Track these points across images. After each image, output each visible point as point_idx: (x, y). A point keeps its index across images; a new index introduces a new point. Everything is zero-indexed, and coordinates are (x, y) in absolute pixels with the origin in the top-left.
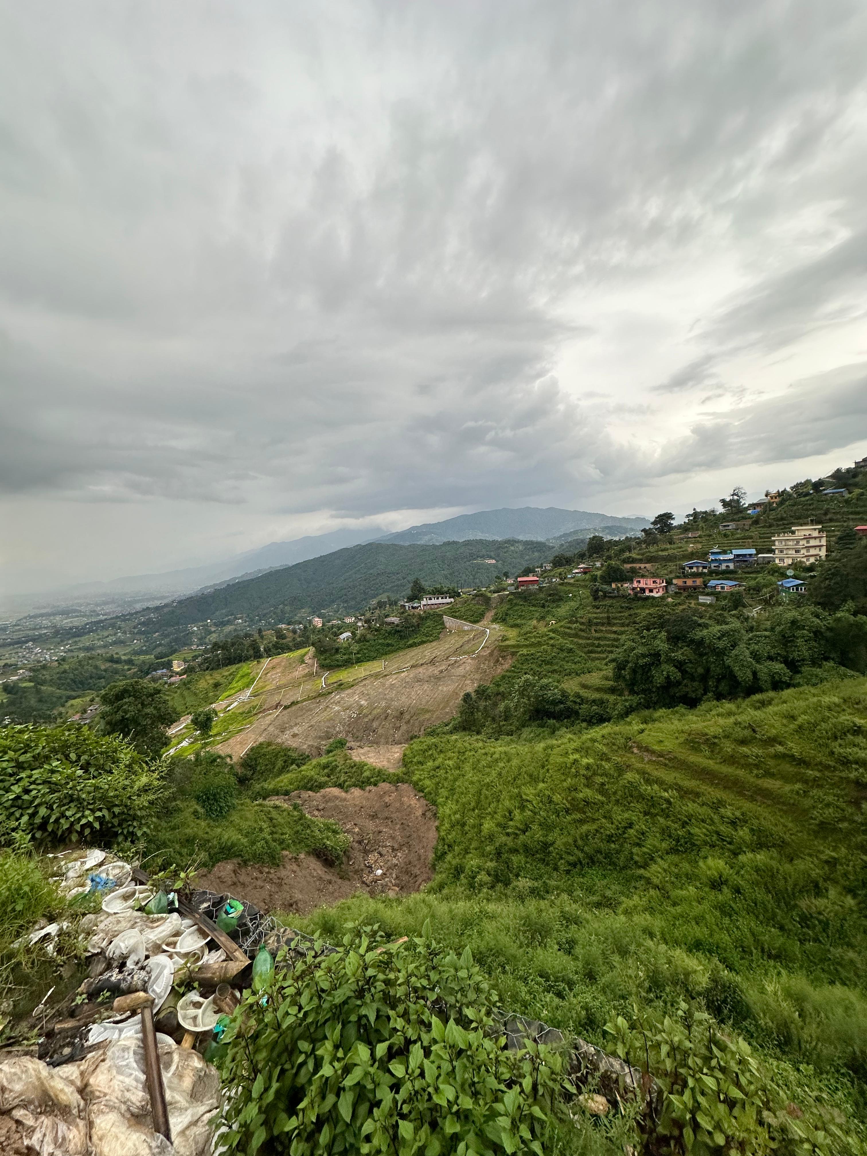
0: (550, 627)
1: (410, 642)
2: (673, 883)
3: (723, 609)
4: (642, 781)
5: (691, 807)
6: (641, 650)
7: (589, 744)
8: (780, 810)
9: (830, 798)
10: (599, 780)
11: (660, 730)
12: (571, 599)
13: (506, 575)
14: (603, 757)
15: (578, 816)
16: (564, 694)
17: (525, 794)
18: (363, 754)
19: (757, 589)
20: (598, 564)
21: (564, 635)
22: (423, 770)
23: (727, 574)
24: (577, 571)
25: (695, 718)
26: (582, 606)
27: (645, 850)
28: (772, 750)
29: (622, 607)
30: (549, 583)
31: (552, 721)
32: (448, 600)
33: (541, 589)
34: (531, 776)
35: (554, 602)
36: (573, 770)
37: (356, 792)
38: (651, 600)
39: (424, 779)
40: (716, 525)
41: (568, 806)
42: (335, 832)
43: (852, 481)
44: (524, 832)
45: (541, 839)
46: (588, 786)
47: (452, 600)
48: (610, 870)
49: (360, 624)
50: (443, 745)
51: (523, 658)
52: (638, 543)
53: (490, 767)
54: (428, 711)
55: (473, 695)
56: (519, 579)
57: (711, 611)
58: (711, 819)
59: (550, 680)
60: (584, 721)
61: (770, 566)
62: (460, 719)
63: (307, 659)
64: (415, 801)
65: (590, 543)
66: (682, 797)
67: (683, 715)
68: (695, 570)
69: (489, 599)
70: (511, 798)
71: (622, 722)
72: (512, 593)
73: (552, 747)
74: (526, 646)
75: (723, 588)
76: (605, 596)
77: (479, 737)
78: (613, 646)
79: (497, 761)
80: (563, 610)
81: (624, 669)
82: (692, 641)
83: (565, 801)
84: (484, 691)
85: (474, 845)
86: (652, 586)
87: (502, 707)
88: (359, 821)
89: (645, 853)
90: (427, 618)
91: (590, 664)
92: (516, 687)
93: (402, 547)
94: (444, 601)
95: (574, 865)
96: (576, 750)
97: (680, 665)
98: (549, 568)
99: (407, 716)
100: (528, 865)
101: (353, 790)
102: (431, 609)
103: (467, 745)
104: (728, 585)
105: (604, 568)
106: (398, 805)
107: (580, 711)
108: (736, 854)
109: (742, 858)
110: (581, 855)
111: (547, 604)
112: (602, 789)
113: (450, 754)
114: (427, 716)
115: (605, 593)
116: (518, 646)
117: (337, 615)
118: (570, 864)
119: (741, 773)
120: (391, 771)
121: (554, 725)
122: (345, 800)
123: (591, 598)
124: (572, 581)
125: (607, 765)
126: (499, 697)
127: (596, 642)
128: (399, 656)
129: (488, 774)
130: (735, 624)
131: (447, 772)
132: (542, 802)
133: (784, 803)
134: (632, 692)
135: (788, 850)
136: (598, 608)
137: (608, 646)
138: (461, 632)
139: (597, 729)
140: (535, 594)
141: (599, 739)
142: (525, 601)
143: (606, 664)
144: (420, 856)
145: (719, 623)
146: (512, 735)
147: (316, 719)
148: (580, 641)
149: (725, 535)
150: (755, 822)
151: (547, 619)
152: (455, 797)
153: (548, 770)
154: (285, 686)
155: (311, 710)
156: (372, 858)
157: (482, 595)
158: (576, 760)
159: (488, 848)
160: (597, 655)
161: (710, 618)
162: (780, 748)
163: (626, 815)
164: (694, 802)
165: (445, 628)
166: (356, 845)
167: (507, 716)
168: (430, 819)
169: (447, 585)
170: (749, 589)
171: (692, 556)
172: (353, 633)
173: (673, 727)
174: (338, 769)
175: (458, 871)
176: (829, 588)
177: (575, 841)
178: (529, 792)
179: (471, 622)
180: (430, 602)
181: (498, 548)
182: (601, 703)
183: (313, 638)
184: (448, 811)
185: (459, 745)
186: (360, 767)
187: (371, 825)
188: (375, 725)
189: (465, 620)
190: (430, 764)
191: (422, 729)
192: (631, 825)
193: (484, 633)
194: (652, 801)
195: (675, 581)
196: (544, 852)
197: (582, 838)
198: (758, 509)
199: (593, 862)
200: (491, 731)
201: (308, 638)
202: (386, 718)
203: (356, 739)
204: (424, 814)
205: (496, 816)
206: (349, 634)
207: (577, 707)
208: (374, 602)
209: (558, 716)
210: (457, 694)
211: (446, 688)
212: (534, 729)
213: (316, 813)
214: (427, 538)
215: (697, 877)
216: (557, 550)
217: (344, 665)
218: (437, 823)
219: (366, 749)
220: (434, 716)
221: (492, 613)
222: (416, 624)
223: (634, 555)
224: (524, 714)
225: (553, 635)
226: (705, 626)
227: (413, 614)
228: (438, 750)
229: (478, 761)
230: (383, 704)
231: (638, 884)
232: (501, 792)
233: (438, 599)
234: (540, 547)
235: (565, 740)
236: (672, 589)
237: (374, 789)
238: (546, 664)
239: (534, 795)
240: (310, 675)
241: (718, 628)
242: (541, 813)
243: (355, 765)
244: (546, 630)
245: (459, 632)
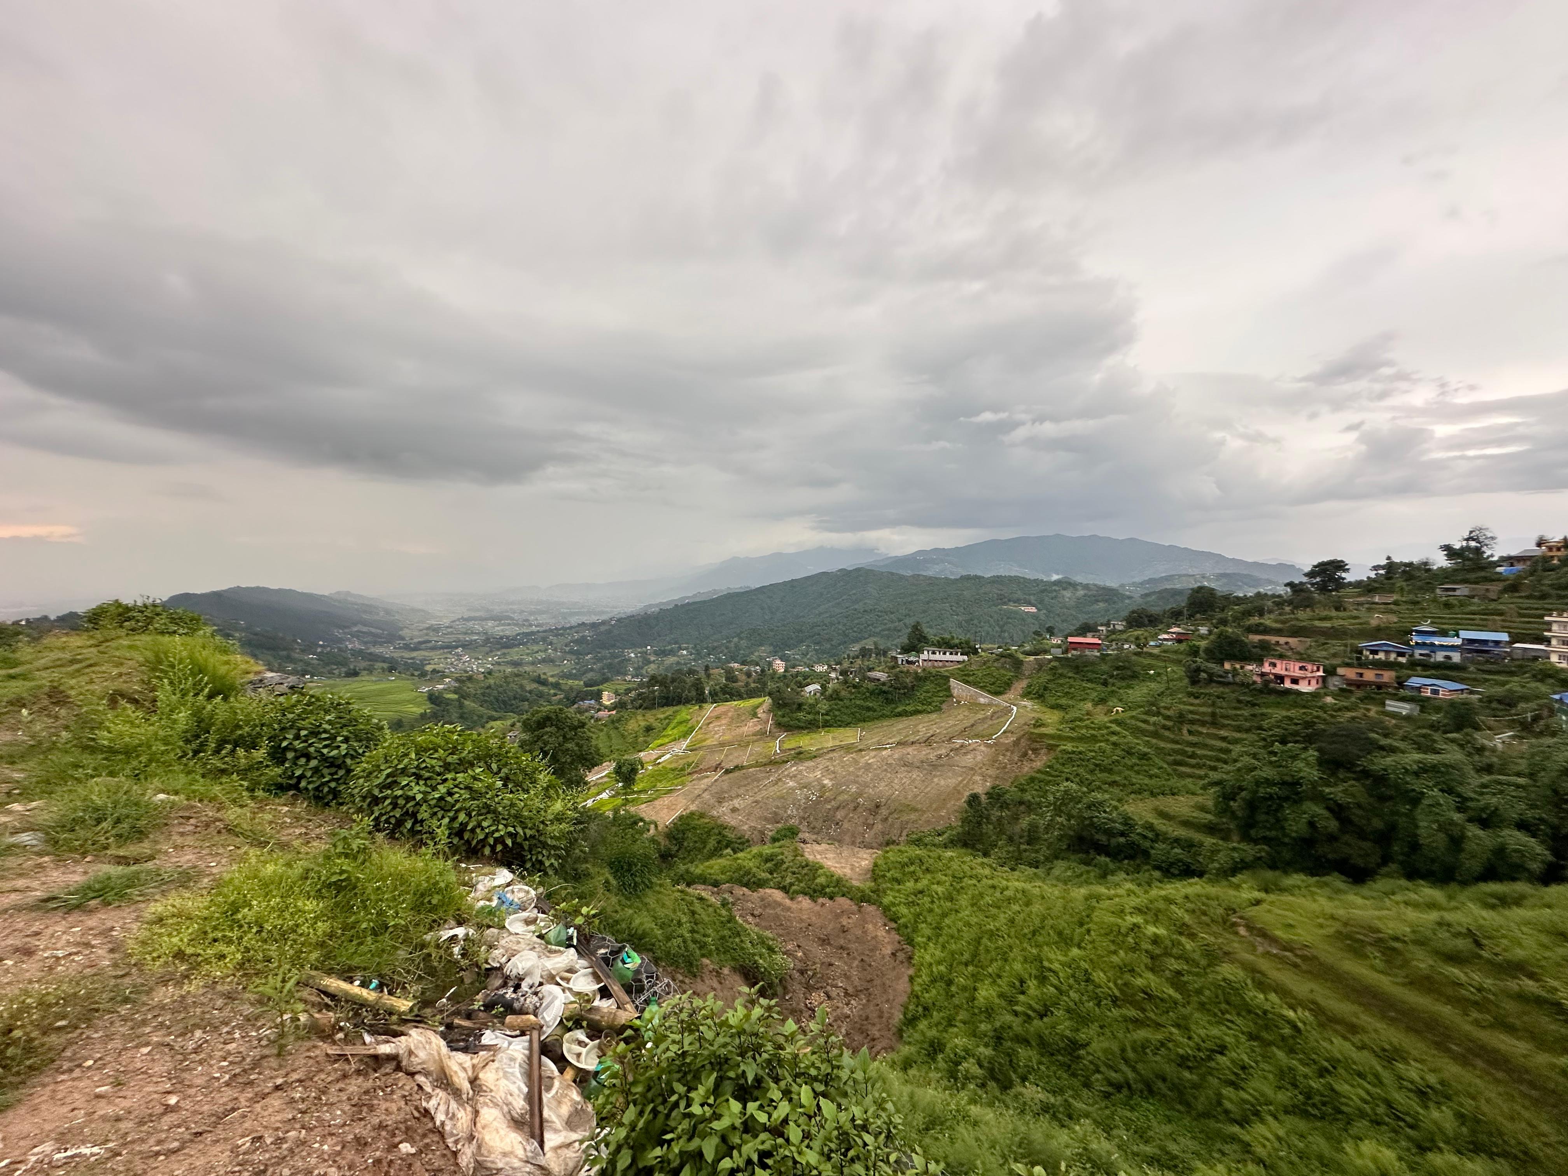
0: (1113, 716)
1: (900, 709)
2: (1291, 1163)
3: (1433, 727)
4: (1249, 982)
6: (1268, 772)
7: (1161, 905)
8: (1525, 1095)
10: (1174, 965)
11: (1291, 908)
12: (1151, 678)
13: (1051, 631)
14: (1183, 929)
15: (1132, 1013)
16: (1127, 821)
17: (1050, 961)
18: (819, 853)
19: (1508, 702)
20: (1203, 630)
21: (1137, 732)
22: (899, 891)
23: (1446, 670)
24: (1166, 636)
25: (1359, 901)
26: (1169, 692)
27: (1244, 1095)
28: (1513, 985)
29: (1239, 701)
30: (1117, 649)
31: (1103, 859)
32: (959, 657)
33: (1103, 657)
34: (1060, 934)
35: (1123, 679)
36: (1130, 940)
37: (805, 902)
38: (1292, 697)
39: (899, 905)
40: (1429, 587)
41: (1117, 993)
42: (771, 949)
44: (1042, 1016)
45: (1068, 1033)
46: (1152, 970)
47: (965, 658)
48: (1178, 1111)
49: (833, 675)
50: (931, 861)
51: (1066, 756)
52: (1277, 604)
53: (999, 908)
54: (915, 810)
55: (983, 798)
56: (1070, 639)
57: (1408, 728)
58: (1377, 1076)
59: (1107, 796)
60: (1157, 868)
61: (1539, 665)
62: (960, 830)
63: (760, 711)
64: (884, 933)
65: (1191, 596)
66: (1321, 1026)
67: (1338, 891)
68: (1381, 656)
69: (1021, 663)
70: (1025, 960)
71: (1225, 883)
72: (1056, 659)
73: (1098, 898)
74: (1072, 739)
75: (1435, 692)
76: (1210, 680)
77: (985, 860)
78: (1218, 760)
79: (1009, 900)
80: (1138, 692)
81: (1234, 800)
82: (1366, 774)
83: (1111, 985)
84: (999, 795)
85: (962, 1015)
86: (1298, 673)
87: (1024, 822)
88: (804, 943)
89: (1245, 1101)
90: (925, 679)
91: (1174, 782)
92: (1051, 797)
93: (902, 577)
94: (954, 658)
95: (1118, 1087)
96: (1138, 910)
97: (1338, 810)
99: (884, 812)
100: (1043, 1068)
101: (800, 898)
102: (934, 667)
103: (966, 868)
104: (1444, 690)
105: (1212, 637)
106: (858, 932)
107: (1153, 852)
108: (1422, 1149)
109: (1435, 1158)
110: (1131, 1075)
111: (1111, 681)
112: (1177, 982)
113: (940, 876)
114: (913, 816)
115: (1211, 675)
116: (1060, 738)
117: (805, 660)
118: (1111, 1084)
119: (1446, 1011)
120: (855, 883)
121: (1107, 865)
122: (789, 909)
123: (1186, 681)
124: (1156, 651)
125: (1189, 945)
126: (1022, 808)
127: (1190, 750)
128: (882, 726)
129: (994, 918)
130: (1453, 755)
131: (932, 902)
132: (1073, 976)
133: (1532, 1085)
134: (1246, 837)
136: (1197, 698)
137: (1210, 758)
138: (974, 706)
139: (1178, 885)
140: (1093, 664)
141: (1179, 900)
142: (1077, 673)
143: (1204, 788)
144: (881, 1012)
146: (1037, 867)
147: (764, 793)
148: (1162, 744)
149: (1447, 605)
150: (1467, 1102)
151: (1111, 703)
152: (941, 940)
153: (1089, 931)
154: (730, 744)
155: (758, 780)
156: (816, 998)
157: (1010, 656)
158: (1135, 926)
159: (983, 1027)
160: (1189, 770)
161: (1404, 739)
162: (1530, 985)
163: (1215, 1031)
164: (1345, 1038)
165: (952, 696)
166: (796, 975)
167: (1032, 837)
168: (902, 962)
169: (960, 636)
170: (1489, 700)
171: (1377, 633)
172: (824, 688)
173: (1314, 906)
174: (785, 866)
175: (935, 1048)
177: (1123, 1050)
178: (1055, 958)
179: (990, 692)
180: (932, 657)
181: (1043, 591)
182: (1189, 845)
183: (771, 685)
184: (928, 958)
185: (955, 866)
186: (814, 869)
187: (819, 953)
188: (839, 815)
189: (982, 688)
190: (910, 885)
191: (904, 834)
192: (1222, 1049)
193: (1008, 710)
194: (1265, 1020)
195: (1341, 671)
196: (1070, 1054)
197: (1134, 1049)
198: (1519, 567)
199: (1151, 1092)
200: (1004, 855)
201: (765, 684)
202: (855, 808)
203: (812, 829)
204: (894, 954)
205: (999, 981)
206: (817, 687)
207: (1148, 844)
208: (856, 648)
209: (1114, 854)
210: (959, 792)
211: (945, 782)
212: (1074, 864)
213: (750, 919)
214: (937, 568)
215: (1338, 1165)
216: (1137, 602)
217: (807, 728)
218: (911, 972)
219: (824, 846)
220: (923, 819)
221: (1024, 683)
222: (910, 685)
223: (1268, 621)
224: (1060, 840)
225: (1118, 729)
226: (1393, 750)
227: (908, 671)
228: (924, 868)
229: (981, 895)
230: (854, 788)
231: (1227, 1148)
232: (1011, 948)
233: (945, 654)
234: (1109, 595)
235: (1120, 891)
236: (1335, 683)
237: (828, 903)
238: (1101, 771)
239: (1063, 964)
240: (762, 734)
241: (1418, 756)
242: (1072, 993)
243: (807, 865)
244: (1106, 719)
245: (972, 704)
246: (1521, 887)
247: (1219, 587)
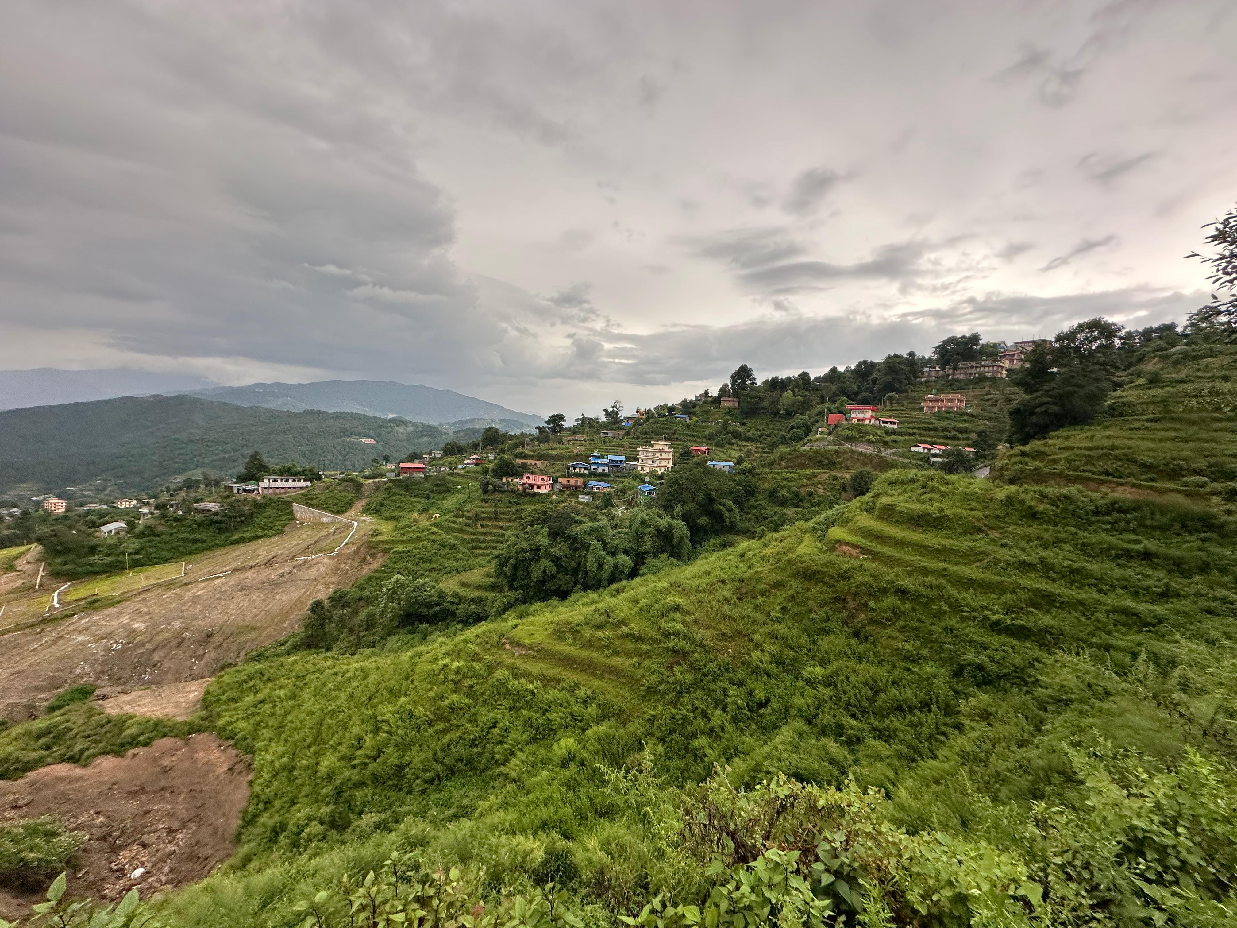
0: (433, 521)
1: (236, 537)
2: (529, 772)
3: (597, 508)
4: (511, 676)
5: (553, 694)
6: (524, 545)
7: (461, 646)
8: (620, 683)
9: (654, 666)
10: (468, 682)
11: (533, 624)
12: (459, 491)
13: (387, 459)
14: (476, 657)
15: (441, 726)
16: (441, 594)
17: (381, 714)
18: (129, 703)
19: (623, 492)
20: (491, 457)
21: (449, 530)
22: (235, 709)
23: (602, 477)
24: (468, 461)
25: (564, 609)
26: (470, 500)
27: (506, 746)
28: (619, 632)
29: (510, 502)
30: (436, 472)
31: (424, 626)
32: (303, 484)
33: (426, 478)
34: (391, 691)
35: (440, 493)
36: (441, 677)
37: (108, 763)
38: (537, 497)
39: (237, 720)
40: (597, 432)
41: (431, 717)
42: (50, 835)
43: (692, 410)
44: (375, 759)
45: (396, 762)
46: (455, 692)
47: (309, 484)
48: (470, 776)
49: (145, 510)
50: (272, 671)
51: (397, 556)
52: (531, 440)
53: (340, 689)
54: (254, 629)
55: (326, 603)
56: (402, 465)
57: (587, 509)
58: (568, 702)
59: (427, 580)
60: (459, 622)
61: (634, 472)
62: (303, 635)
63: (21, 564)
64: (217, 754)
65: (485, 434)
66: (545, 686)
67: (555, 607)
68: (578, 470)
69: (361, 485)
70: (363, 722)
71: (499, 619)
72: (391, 481)
73: (420, 655)
74: (403, 542)
75: (598, 489)
76: (495, 490)
77: (328, 654)
78: (498, 542)
79: (349, 680)
80: (450, 502)
81: (506, 566)
82: (569, 537)
83: (428, 713)
84: (341, 597)
86: (540, 482)
87: (363, 615)
88: (106, 807)
89: (506, 749)
90: (266, 506)
91: (472, 561)
92: (384, 589)
94: (297, 484)
95: (431, 781)
97: (556, 561)
98: (438, 456)
99: (217, 639)
100: (376, 797)
101: (99, 760)
102: (276, 494)
103: (309, 666)
104: (601, 487)
105: (496, 461)
106: (186, 765)
107: (457, 611)
108: (584, 730)
109: (589, 732)
110: (439, 768)
111: (431, 495)
112: (470, 693)
113: (284, 681)
114: (253, 635)
115: (495, 487)
116: (393, 542)
117: (101, 496)
119: (595, 655)
120: (180, 719)
121: (426, 629)
122: (80, 779)
123: (480, 491)
124: (462, 472)
125: (477, 666)
126: (361, 603)
127: (481, 538)
128: (214, 556)
129: (336, 698)
130: (604, 521)
131: (275, 706)
132: (401, 718)
133: (624, 677)
134: (512, 588)
135: (624, 717)
136: (486, 502)
137: (493, 541)
138: (318, 525)
139: (473, 629)
140: (419, 483)
141: (473, 639)
142: (407, 491)
143: (489, 562)
144: (216, 829)
145: (592, 520)
146: (373, 647)
147: (33, 659)
148: (465, 537)
149: (605, 442)
150: (601, 697)
151: (431, 512)
152: (283, 736)
153: (412, 682)
155: (21, 647)
156: (126, 855)
157: (352, 480)
158: (446, 665)
159: (324, 791)
160: (481, 552)
161: (585, 515)
162: (625, 629)
163: (492, 715)
164: (555, 688)
165: (294, 519)
166: (94, 844)
167: (370, 624)
168: (240, 773)
169: (302, 464)
170: (617, 491)
171: (576, 457)
172: (131, 525)
173: (544, 619)
174: (72, 733)
175: (276, 832)
176: (670, 494)
177: (435, 754)
178: (387, 711)
179: (333, 512)
180: (273, 485)
181: (381, 427)
182: (479, 601)
183: (40, 530)
184: (269, 757)
185: (298, 667)
186: (121, 723)
187: (132, 806)
188: (156, 657)
189: (325, 509)
190: (250, 699)
191: (242, 654)
192: (495, 725)
193: (350, 526)
194: (518, 696)
195: (560, 480)
196: (397, 776)
197: (442, 750)
198: (631, 422)
199: (453, 773)
200: (346, 645)
201: (29, 530)
202: (179, 644)
203: (115, 680)
204: (230, 769)
205: (340, 748)
206: (121, 524)
207: (454, 607)
208: (179, 480)
209: (431, 620)
210: (302, 602)
211: (287, 596)
212: (402, 636)
213: (11, 814)
214: (279, 402)
215: (550, 760)
216: (450, 437)
217: (104, 572)
218: (251, 777)
219: (134, 694)
220: (264, 635)
221: (364, 502)
222: (248, 513)
223: (527, 451)
224: (391, 621)
225: (436, 530)
226: (580, 522)
227: (245, 500)
228: (265, 678)
229: (324, 684)
230: (177, 625)
231: (496, 784)
232: (350, 717)
233: (287, 481)
234: (431, 431)
235: (436, 645)
236: (557, 487)
237: (141, 751)
238: (424, 562)
239: (393, 713)
240: (27, 590)
241: (590, 524)
242: (399, 732)
243: (109, 722)
244: (428, 523)
245: (315, 524)
246: (624, 582)
247: (501, 428)
